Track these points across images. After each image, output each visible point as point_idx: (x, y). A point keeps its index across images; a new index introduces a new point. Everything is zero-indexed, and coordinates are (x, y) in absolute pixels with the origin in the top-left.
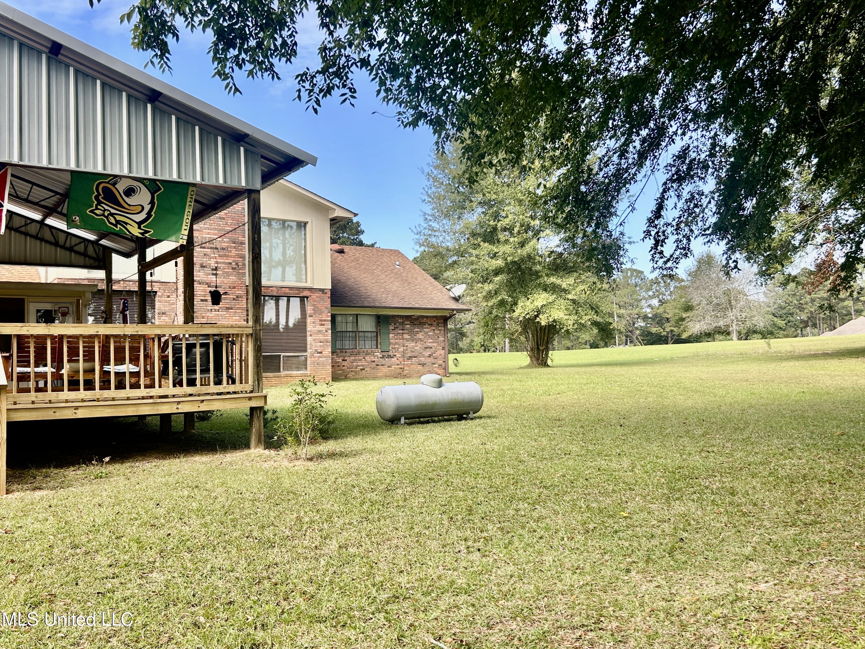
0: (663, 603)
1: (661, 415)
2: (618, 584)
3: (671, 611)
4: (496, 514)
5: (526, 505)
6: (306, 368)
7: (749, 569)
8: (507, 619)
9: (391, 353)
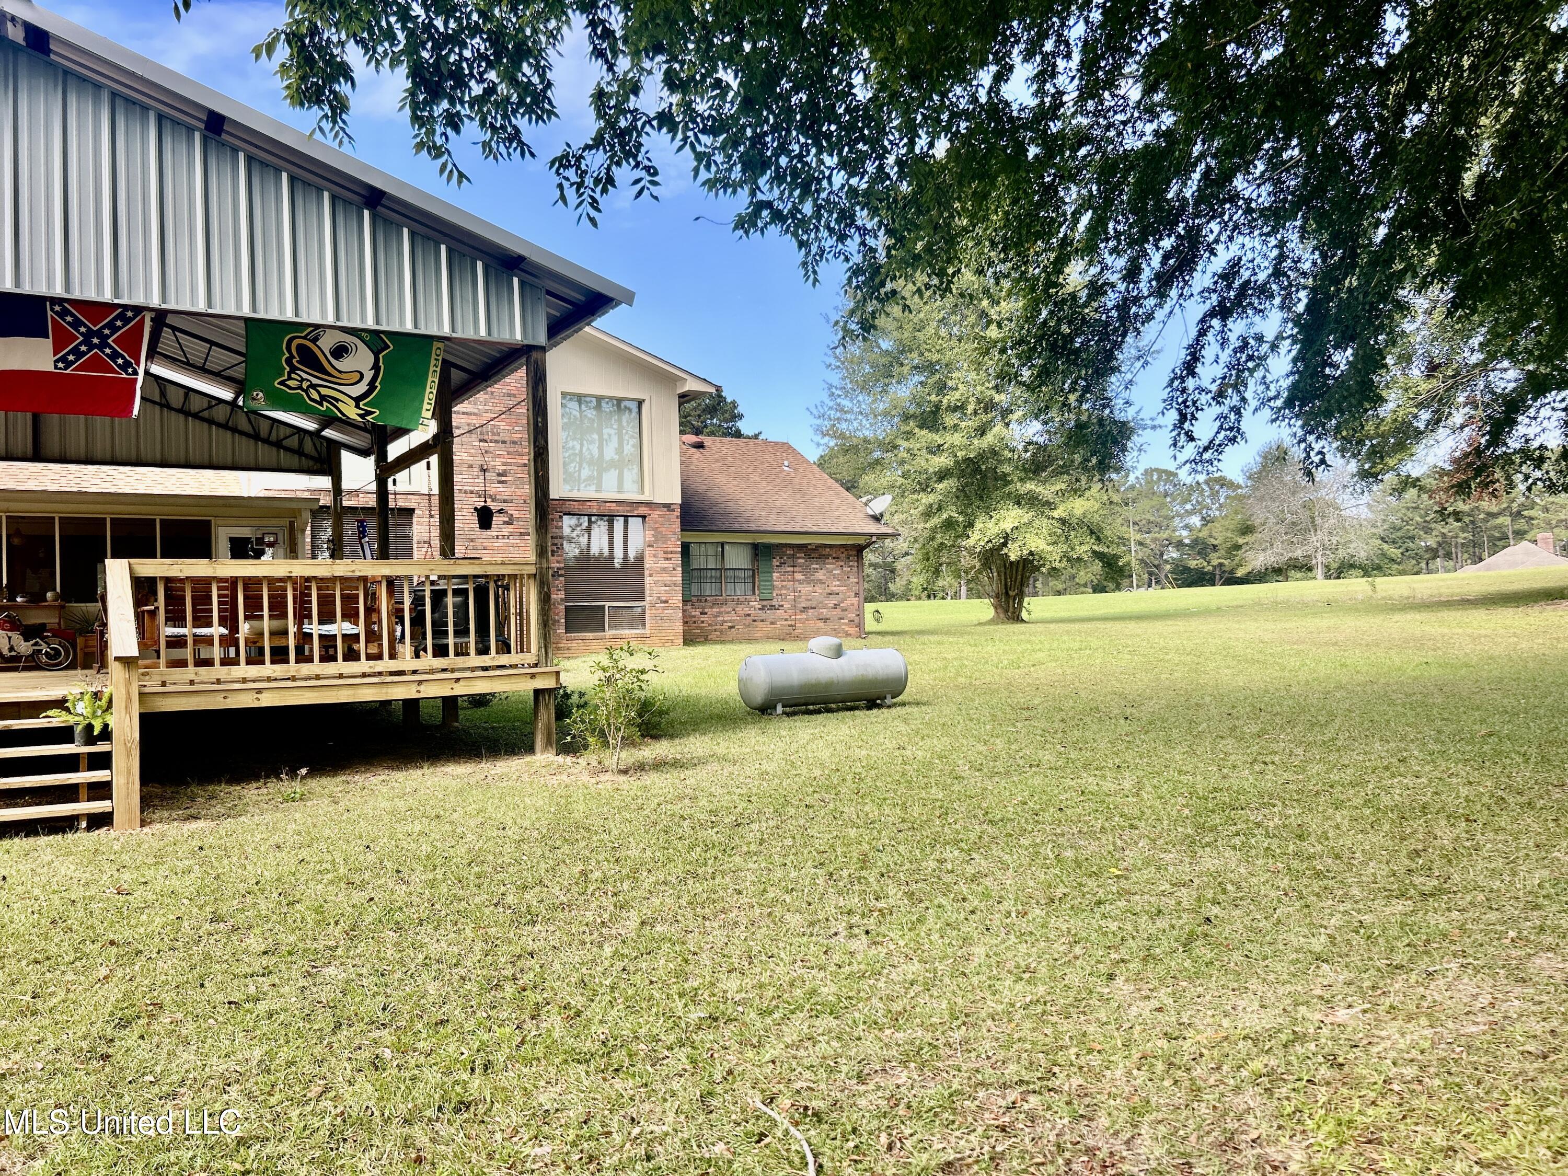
0: (1163, 1043)
1: (1193, 701)
2: (1091, 1002)
3: (1176, 1061)
4: (905, 868)
5: (956, 853)
6: (644, 625)
7: (1320, 979)
8: (894, 1064)
9: (775, 602)
